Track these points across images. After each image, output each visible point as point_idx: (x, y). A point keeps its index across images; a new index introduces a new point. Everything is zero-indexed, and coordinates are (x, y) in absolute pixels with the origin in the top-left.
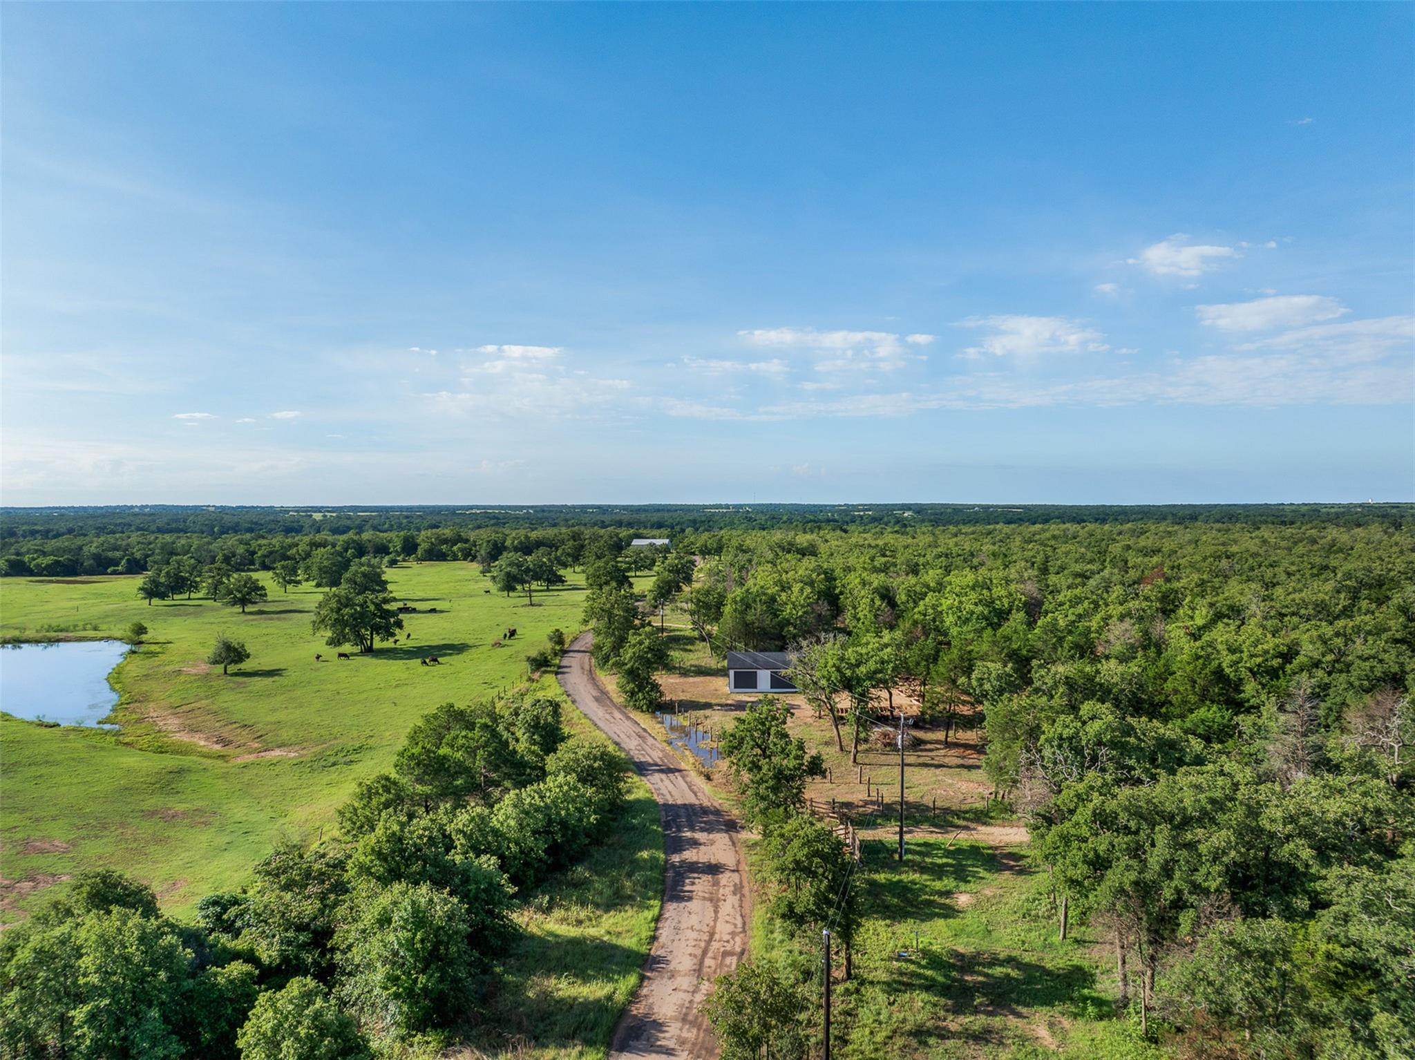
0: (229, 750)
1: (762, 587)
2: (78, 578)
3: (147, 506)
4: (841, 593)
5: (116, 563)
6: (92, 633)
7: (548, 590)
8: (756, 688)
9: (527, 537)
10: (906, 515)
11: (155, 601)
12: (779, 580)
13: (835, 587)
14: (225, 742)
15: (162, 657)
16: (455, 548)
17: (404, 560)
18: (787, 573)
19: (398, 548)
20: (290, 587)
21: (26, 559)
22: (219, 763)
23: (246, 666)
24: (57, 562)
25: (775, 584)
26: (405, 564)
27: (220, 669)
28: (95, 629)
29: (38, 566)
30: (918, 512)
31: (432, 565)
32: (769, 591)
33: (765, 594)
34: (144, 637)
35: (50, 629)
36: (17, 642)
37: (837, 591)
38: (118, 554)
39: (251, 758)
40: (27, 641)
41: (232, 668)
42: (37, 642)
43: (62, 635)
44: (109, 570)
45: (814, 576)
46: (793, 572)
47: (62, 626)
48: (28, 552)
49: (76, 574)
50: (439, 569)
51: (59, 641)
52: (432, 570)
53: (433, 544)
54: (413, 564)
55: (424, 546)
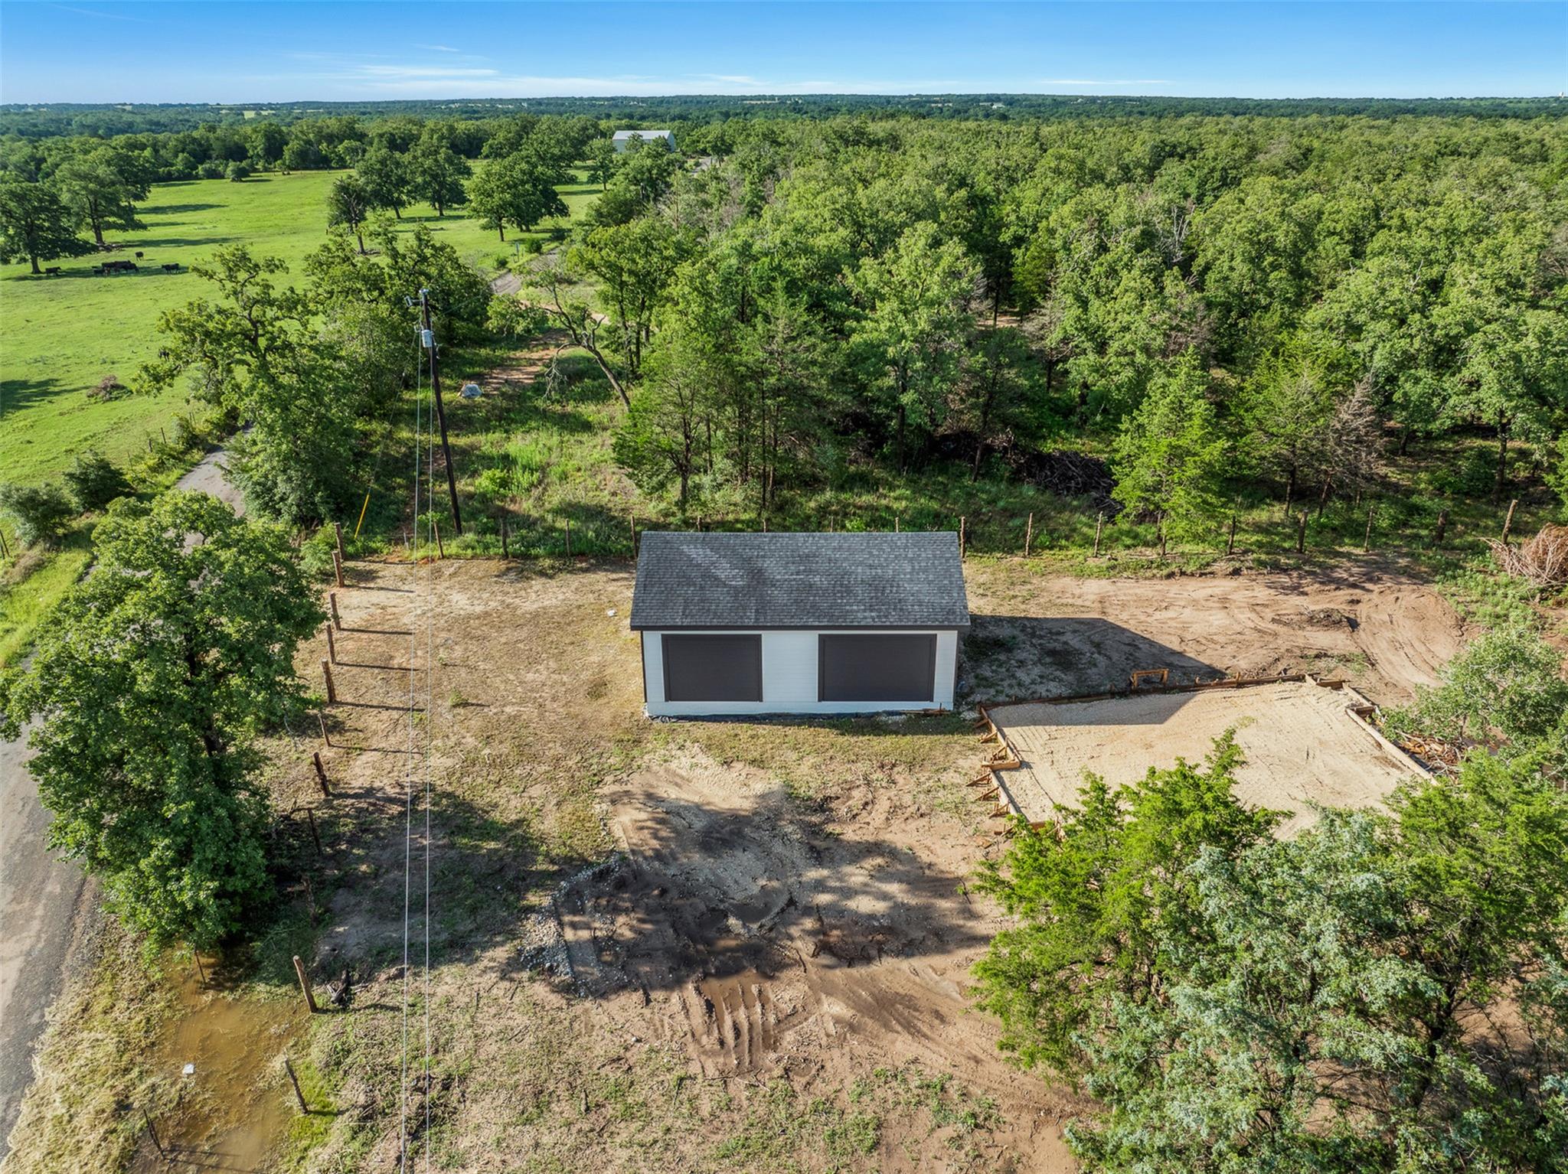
1: (798, 230)
4: (1019, 241)
7: (442, 217)
8: (759, 698)
10: (995, 107)
12: (848, 206)
13: (999, 226)
16: (340, 148)
17: (266, 170)
18: (866, 184)
19: (260, 150)
25: (838, 216)
26: (265, 175)
30: (1011, 104)
31: (304, 177)
32: (820, 242)
33: (807, 251)
37: (1005, 237)
45: (940, 192)
46: (882, 183)
50: (311, 181)
52: (301, 184)
53: (308, 142)
54: (277, 177)
55: (294, 145)
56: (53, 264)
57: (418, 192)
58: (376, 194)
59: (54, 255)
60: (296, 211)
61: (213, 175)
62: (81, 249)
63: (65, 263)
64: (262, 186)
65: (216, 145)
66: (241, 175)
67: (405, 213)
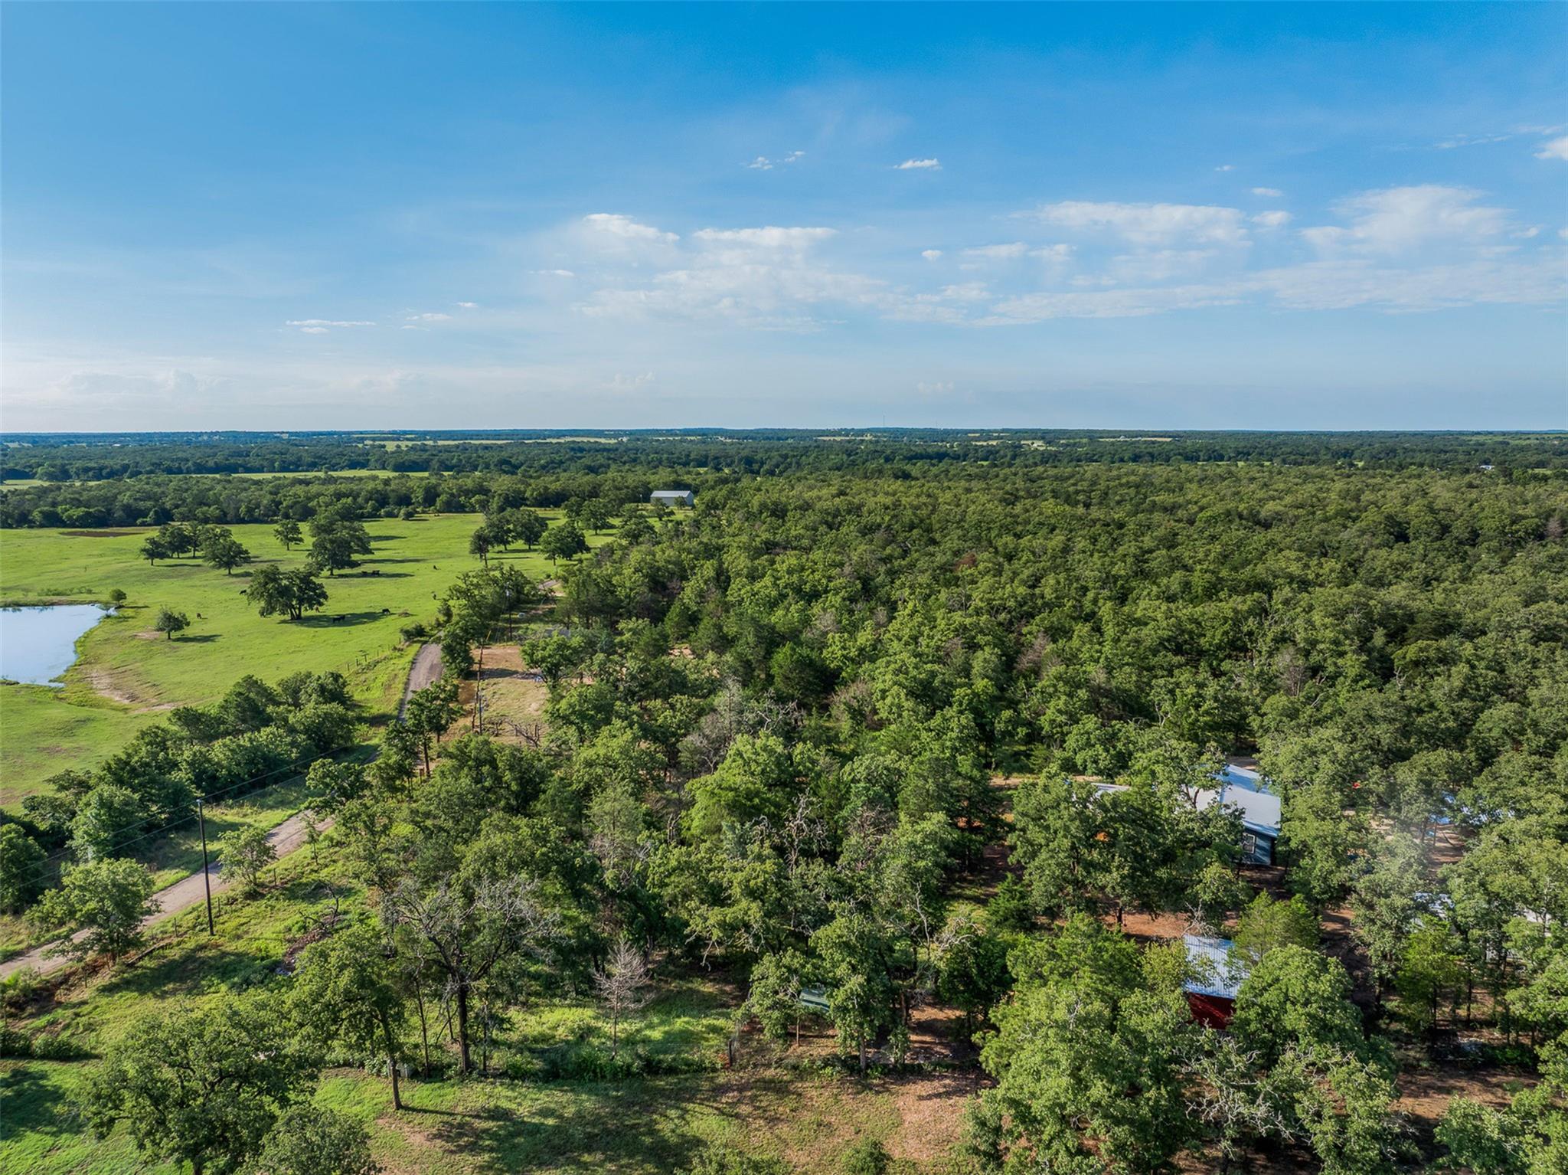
0: (134, 705)
2: (108, 530)
3: (216, 433)
5: (144, 513)
6: (84, 597)
7: (530, 550)
9: (546, 489)
11: (157, 561)
14: (133, 698)
15: (131, 622)
16: (473, 500)
17: (424, 512)
19: (420, 499)
20: (292, 544)
21: (59, 509)
22: (121, 714)
23: (188, 632)
24: (88, 514)
26: (423, 516)
27: (165, 635)
28: (90, 592)
29: (70, 517)
31: (448, 518)
34: (123, 602)
35: (49, 592)
36: (17, 605)
38: (149, 504)
39: (144, 710)
40: (25, 605)
41: (174, 635)
42: (34, 605)
43: (56, 599)
44: (139, 521)
47: (60, 589)
48: (64, 502)
49: (108, 526)
50: (453, 521)
51: (53, 604)
52: (446, 523)
53: (452, 495)
54: (431, 517)
55: (444, 497)
56: (342, 572)
57: (518, 536)
58: (495, 537)
59: (343, 567)
60: (446, 543)
61: (390, 515)
62: (354, 564)
63: (347, 571)
64: (422, 524)
65: (392, 495)
66: (409, 516)
67: (509, 547)
